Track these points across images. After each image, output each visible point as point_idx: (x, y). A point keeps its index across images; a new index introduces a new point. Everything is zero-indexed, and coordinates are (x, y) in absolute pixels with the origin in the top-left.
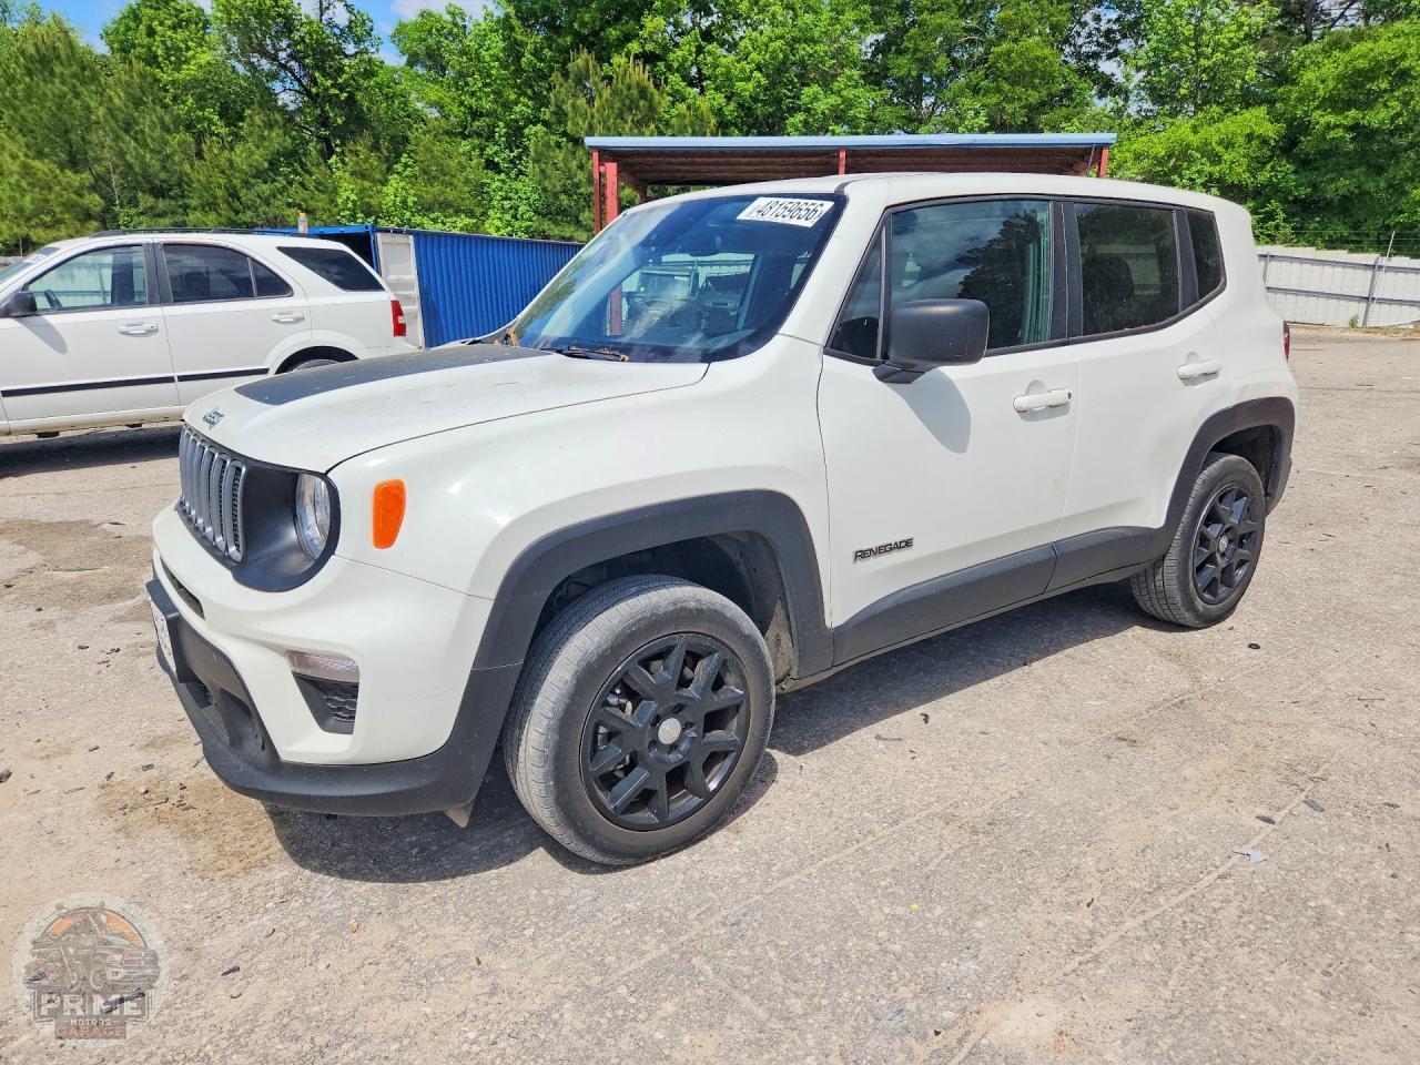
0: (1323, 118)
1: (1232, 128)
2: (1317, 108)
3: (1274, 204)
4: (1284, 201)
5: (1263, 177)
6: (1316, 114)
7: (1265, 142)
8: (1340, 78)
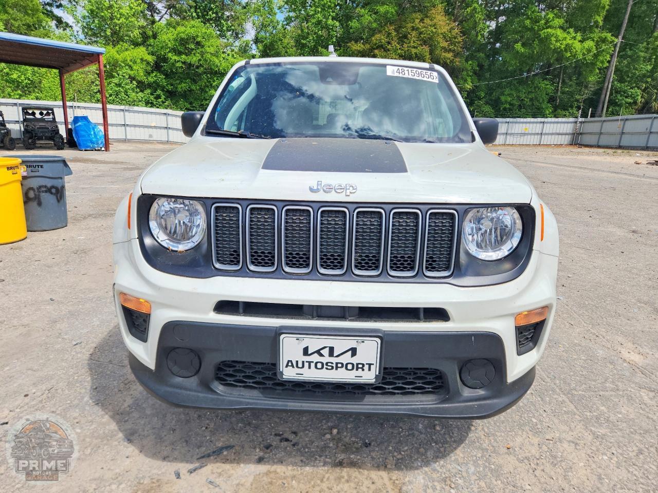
0: (173, 57)
1: (135, 54)
2: (169, 52)
3: (159, 92)
4: (163, 90)
5: (151, 79)
6: (170, 55)
7: (148, 63)
8: (175, 40)
